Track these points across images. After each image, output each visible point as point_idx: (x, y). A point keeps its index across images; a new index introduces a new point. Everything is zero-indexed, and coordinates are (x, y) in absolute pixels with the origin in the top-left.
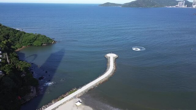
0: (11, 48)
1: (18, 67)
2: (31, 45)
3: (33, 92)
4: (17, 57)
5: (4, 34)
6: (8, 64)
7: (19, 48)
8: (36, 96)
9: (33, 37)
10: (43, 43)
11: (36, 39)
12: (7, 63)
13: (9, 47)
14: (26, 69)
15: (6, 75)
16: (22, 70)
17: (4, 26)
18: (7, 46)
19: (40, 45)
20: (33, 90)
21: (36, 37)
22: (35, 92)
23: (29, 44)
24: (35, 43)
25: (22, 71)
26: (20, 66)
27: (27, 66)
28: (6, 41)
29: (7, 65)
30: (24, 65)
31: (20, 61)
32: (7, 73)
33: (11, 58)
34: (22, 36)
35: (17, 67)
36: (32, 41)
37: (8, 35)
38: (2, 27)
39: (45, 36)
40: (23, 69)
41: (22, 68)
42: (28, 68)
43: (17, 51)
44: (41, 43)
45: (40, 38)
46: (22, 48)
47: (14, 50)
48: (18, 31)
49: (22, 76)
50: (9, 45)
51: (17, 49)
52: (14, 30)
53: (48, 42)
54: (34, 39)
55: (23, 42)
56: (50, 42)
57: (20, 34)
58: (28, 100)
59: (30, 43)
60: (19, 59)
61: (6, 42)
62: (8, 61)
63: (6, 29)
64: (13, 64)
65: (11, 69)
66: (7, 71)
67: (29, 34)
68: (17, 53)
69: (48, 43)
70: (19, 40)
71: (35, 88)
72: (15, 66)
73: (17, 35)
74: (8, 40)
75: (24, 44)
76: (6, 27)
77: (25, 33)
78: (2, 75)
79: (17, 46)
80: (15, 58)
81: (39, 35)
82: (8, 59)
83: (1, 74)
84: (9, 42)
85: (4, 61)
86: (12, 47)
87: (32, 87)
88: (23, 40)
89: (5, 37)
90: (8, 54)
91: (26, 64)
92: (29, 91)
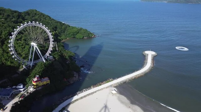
1: (64, 55)
2: (74, 37)
3: (75, 77)
5: (53, 26)
7: (64, 39)
9: (77, 30)
10: (84, 36)
11: (78, 32)
13: (57, 37)
14: (70, 57)
15: (55, 60)
16: (67, 57)
17: (53, 19)
19: (82, 38)
20: (76, 75)
21: (79, 31)
22: (77, 77)
23: (73, 36)
24: (77, 36)
25: (67, 59)
26: (66, 55)
28: (54, 32)
29: (56, 52)
30: (69, 54)
31: (66, 50)
32: (57, 59)
33: (59, 47)
34: (67, 28)
35: (63, 55)
36: (75, 34)
37: (56, 28)
39: (86, 30)
42: (72, 56)
43: (62, 41)
44: (83, 36)
45: (82, 31)
46: (66, 40)
47: (60, 40)
48: (64, 24)
49: (67, 63)
52: (61, 23)
54: (77, 32)
55: (67, 34)
56: (90, 35)
57: (65, 27)
58: (72, 82)
59: (74, 35)
60: (65, 48)
62: (57, 49)
63: (54, 21)
64: (61, 52)
65: (60, 55)
66: (57, 57)
67: (73, 28)
68: (63, 43)
69: (89, 36)
70: (64, 32)
71: (77, 74)
73: (63, 27)
74: (56, 31)
75: (68, 36)
77: (69, 26)
79: (62, 37)
80: (62, 47)
81: (81, 29)
82: (57, 47)
83: (52, 59)
84: (56, 33)
86: (59, 38)
87: (75, 73)
88: (68, 32)
89: (54, 29)
90: (57, 43)
91: (71, 53)
92: (73, 76)
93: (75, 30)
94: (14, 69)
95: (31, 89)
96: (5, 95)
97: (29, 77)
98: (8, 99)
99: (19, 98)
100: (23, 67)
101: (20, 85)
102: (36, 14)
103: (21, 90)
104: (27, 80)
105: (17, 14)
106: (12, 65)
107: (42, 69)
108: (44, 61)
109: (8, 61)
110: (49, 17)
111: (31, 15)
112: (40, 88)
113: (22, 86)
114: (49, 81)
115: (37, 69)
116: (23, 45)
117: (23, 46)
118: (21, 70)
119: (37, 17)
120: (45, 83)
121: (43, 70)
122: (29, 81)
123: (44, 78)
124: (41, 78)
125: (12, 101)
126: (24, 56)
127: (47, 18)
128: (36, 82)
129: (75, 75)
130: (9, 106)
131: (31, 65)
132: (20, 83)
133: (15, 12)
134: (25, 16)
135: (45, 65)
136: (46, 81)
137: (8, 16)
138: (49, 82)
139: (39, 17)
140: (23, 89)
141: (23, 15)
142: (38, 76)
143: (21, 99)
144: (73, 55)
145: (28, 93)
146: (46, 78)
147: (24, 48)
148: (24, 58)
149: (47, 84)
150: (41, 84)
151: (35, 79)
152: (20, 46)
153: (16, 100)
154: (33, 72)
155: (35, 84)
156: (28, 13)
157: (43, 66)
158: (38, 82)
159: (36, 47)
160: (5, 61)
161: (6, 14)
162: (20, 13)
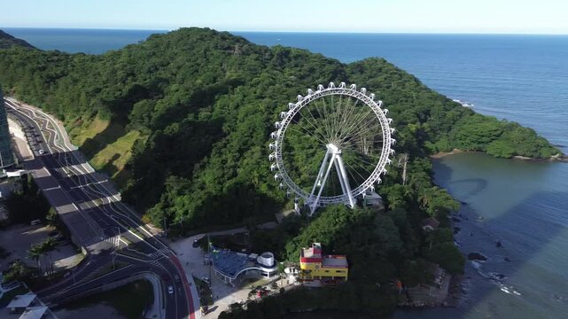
0: (423, 148)
1: (422, 200)
2: (479, 150)
3: (438, 286)
4: (430, 172)
5: (420, 107)
6: (401, 184)
7: (444, 150)
8: (445, 304)
9: (494, 128)
10: (518, 152)
11: (499, 136)
12: (399, 180)
13: (420, 142)
14: (443, 214)
15: (387, 209)
16: (429, 210)
17: (426, 88)
18: (414, 140)
19: (507, 156)
20: (442, 279)
21: (502, 131)
22: (445, 291)
23: (475, 145)
24: (491, 149)
25: (427, 215)
26: (430, 199)
27: (447, 205)
28: (418, 125)
29: (397, 186)
30: (439, 201)
31: (433, 185)
32: (392, 206)
33: (413, 171)
34: (464, 119)
35: (419, 200)
36: (484, 139)
37: (427, 113)
38: (421, 88)
39: (533, 133)
40: (434, 209)
41: (431, 206)
42: (448, 211)
43: (435, 156)
44: (512, 151)
45: (515, 134)
46: (451, 153)
47: (429, 152)
48: (456, 105)
49: (424, 228)
50: (421, 138)
51: (438, 151)
52: (448, 100)
53: (536, 151)
54: (495, 133)
55: (458, 136)
56: (545, 153)
57: (459, 113)
58: (419, 303)
59: (479, 143)
60: (433, 178)
61: (418, 130)
62: (404, 176)
63: (427, 95)
64: (414, 187)
65: (406, 199)
66: (394, 201)
67: (484, 119)
68: (432, 161)
69: (536, 155)
70: (450, 129)
71: (449, 277)
72: (416, 196)
73: (449, 114)
74: (425, 125)
75: (459, 142)
76: (429, 91)
77: (472, 113)
78: (377, 207)
79: (439, 145)
80: (424, 173)
81: (513, 126)
82: (405, 171)
83: (378, 203)
84: (423, 129)
85: (394, 174)
86: (428, 144)
87: (441, 271)
88: (462, 132)
89: (418, 116)
90: (411, 161)
91: (447, 199)
92: (429, 280)
93: (490, 126)
94: (271, 206)
95: (290, 279)
96: (225, 271)
97: (295, 239)
98: (229, 285)
99: (250, 295)
100: (294, 208)
101: (268, 257)
102: (380, 70)
103: (264, 269)
104: (289, 247)
105: (332, 67)
106: (270, 193)
107: (337, 227)
108: (352, 204)
109: (265, 182)
110: (416, 80)
111: (368, 73)
112: (316, 284)
113: (269, 261)
114: (347, 270)
115: (323, 223)
116: (311, 147)
117: (312, 151)
118: (286, 213)
119: (380, 79)
120: (333, 273)
121: (338, 232)
122: (294, 251)
123: (336, 254)
124: (326, 252)
125: (234, 294)
126: (305, 176)
127: (407, 84)
128: (308, 260)
129: (438, 281)
130: (223, 304)
131: (314, 206)
132: (267, 251)
133: (331, 62)
134: (353, 73)
135: (348, 217)
136: (337, 268)
137: (312, 70)
138: (345, 273)
139: (385, 79)
140: (271, 270)
141: (348, 71)
142: (318, 244)
143: (253, 298)
144: (451, 207)
145: (275, 286)
146: (342, 260)
147: (313, 155)
148: (303, 184)
149: (338, 278)
150: (321, 271)
151: (309, 253)
152: (303, 148)
153: (241, 297)
154: (309, 228)
155: (303, 266)
156: (360, 68)
157: (341, 219)
158: (314, 264)
159: (338, 157)
160: (256, 180)
161: (306, 67)
162: (342, 65)
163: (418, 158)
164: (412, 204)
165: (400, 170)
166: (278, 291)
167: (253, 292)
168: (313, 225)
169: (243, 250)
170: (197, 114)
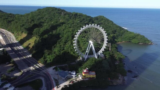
0: (114, 41)
1: (115, 56)
2: (130, 41)
3: (120, 79)
4: (117, 48)
5: (113, 29)
6: (109, 51)
8: (122, 84)
9: (134, 35)
10: (140, 42)
11: (134, 37)
12: (109, 50)
13: (114, 39)
15: (106, 59)
16: (117, 59)
17: (115, 24)
18: (112, 39)
19: (137, 43)
21: (136, 36)
22: (121, 81)
23: (129, 40)
24: (133, 41)
25: (116, 60)
26: (117, 56)
27: (122, 57)
28: (113, 35)
29: (108, 52)
30: (120, 56)
31: (118, 51)
32: (107, 58)
33: (112, 48)
34: (125, 33)
36: (131, 38)
37: (115, 31)
38: (114, 24)
39: (144, 37)
42: (122, 59)
44: (138, 42)
45: (139, 37)
46: (122, 42)
47: (116, 42)
48: (123, 29)
49: (116, 63)
50: (114, 38)
51: (118, 42)
52: (121, 28)
53: (145, 42)
56: (147, 42)
57: (124, 31)
58: (115, 84)
61: (113, 36)
62: (110, 49)
64: (113, 52)
65: (111, 56)
66: (108, 56)
67: (131, 33)
70: (122, 36)
72: (113, 55)
73: (121, 31)
74: (115, 34)
75: (124, 39)
76: (116, 25)
77: (128, 31)
78: (103, 58)
79: (118, 40)
80: (115, 48)
81: (138, 35)
83: (103, 57)
84: (114, 36)
85: (107, 49)
86: (116, 40)
87: (120, 75)
88: (125, 36)
89: (113, 32)
90: (112, 45)
91: (122, 55)
92: (117, 78)
93: (132, 35)
94: (74, 58)
95: (80, 78)
96: (62, 76)
97: (81, 67)
98: (63, 80)
99: (69, 83)
100: (80, 58)
101: (74, 72)
102: (102, 19)
103: (73, 76)
104: (80, 69)
105: (89, 18)
106: (74, 54)
107: (93, 64)
108: (96, 57)
109: (72, 51)
110: (112, 22)
111: (99, 20)
112: (87, 79)
113: (74, 73)
114: (95, 75)
115: (89, 63)
117: (85, 42)
118: (78, 60)
119: (102, 22)
120: (91, 76)
121: (93, 65)
122: (81, 70)
123: (92, 71)
124: (89, 70)
125: (65, 83)
126: (83, 49)
127: (110, 23)
128: (85, 73)
129: (120, 78)
130: (62, 86)
131: (86, 58)
132: (74, 70)
133: (89, 17)
134: (95, 20)
135: (95, 61)
136: (93, 75)
137: (84, 19)
138: (95, 76)
139: (104, 22)
140: (75, 76)
141: (93, 19)
142: (88, 68)
143: (70, 84)
144: (122, 58)
145: (76, 80)
146: (94, 73)
147: (85, 44)
148: (83, 52)
149: (93, 78)
150: (88, 76)
151: (85, 71)
152: (82, 42)
153: (67, 83)
155: (83, 74)
156: (97, 18)
157: (94, 61)
158: (86, 74)
159: (92, 45)
160: (70, 51)
161: (82, 18)
162: (92, 18)
163: (113, 44)
164: (112, 57)
165: (109, 47)
166: (77, 82)
167: (70, 82)
168: (86, 63)
169: (67, 70)
170: (52, 32)
